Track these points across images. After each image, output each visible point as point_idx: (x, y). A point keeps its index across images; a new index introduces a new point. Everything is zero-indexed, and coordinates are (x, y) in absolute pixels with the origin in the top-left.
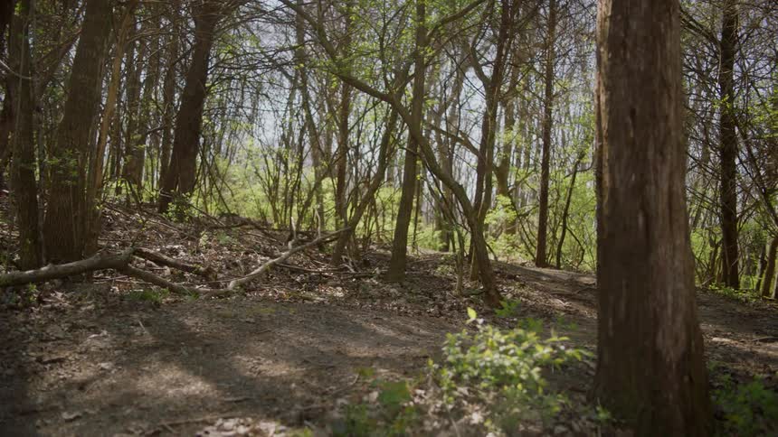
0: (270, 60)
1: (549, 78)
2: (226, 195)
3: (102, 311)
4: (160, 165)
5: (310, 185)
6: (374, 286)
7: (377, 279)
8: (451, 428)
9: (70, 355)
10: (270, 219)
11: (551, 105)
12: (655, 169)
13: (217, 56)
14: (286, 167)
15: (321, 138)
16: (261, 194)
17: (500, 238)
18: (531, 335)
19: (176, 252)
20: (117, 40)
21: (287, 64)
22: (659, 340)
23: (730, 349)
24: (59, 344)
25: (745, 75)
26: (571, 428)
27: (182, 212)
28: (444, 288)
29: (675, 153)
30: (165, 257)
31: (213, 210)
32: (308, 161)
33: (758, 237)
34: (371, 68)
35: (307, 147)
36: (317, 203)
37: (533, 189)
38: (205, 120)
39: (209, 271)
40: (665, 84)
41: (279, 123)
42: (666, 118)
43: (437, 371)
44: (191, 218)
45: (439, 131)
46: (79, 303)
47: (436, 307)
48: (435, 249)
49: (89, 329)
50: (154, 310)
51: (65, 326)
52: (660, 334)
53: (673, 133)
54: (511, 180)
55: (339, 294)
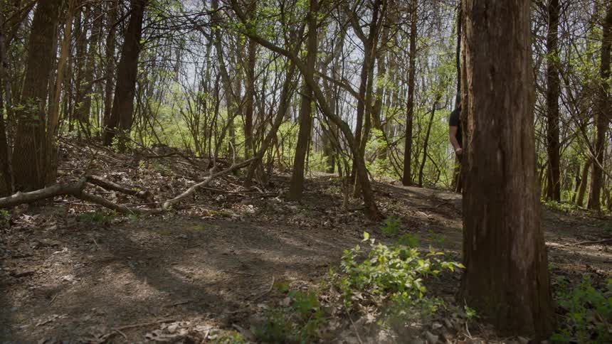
0: (192, 22)
1: (413, 36)
2: (158, 129)
3: (63, 231)
4: (104, 106)
5: (224, 121)
6: (278, 203)
7: (280, 198)
8: (351, 326)
9: (38, 269)
10: (193, 148)
11: (415, 58)
12: (511, 116)
13: (149, 19)
14: (205, 107)
15: (232, 83)
16: (186, 129)
17: (374, 162)
18: (414, 252)
19: (120, 178)
20: (68, 7)
21: (206, 25)
22: (514, 252)
23: (558, 251)
24: (29, 260)
25: (565, 34)
26: (445, 324)
27: (123, 144)
28: (334, 205)
29: (526, 102)
30: (111, 183)
31: (148, 142)
32: (223, 102)
33: (575, 161)
34: (272, 28)
35: (221, 92)
36: (230, 135)
37: (400, 123)
38: (140, 70)
39: (147, 194)
40: (518, 47)
41: (199, 71)
42: (520, 74)
43: (337, 279)
44: (130, 149)
45: (326, 78)
46: (44, 224)
47: (328, 221)
48: (323, 171)
49: (53, 246)
50: (105, 229)
51: (33, 245)
52: (514, 249)
53: (525, 87)
54: (383, 117)
55: (251, 209)
